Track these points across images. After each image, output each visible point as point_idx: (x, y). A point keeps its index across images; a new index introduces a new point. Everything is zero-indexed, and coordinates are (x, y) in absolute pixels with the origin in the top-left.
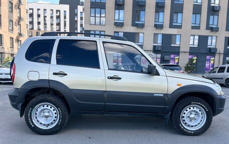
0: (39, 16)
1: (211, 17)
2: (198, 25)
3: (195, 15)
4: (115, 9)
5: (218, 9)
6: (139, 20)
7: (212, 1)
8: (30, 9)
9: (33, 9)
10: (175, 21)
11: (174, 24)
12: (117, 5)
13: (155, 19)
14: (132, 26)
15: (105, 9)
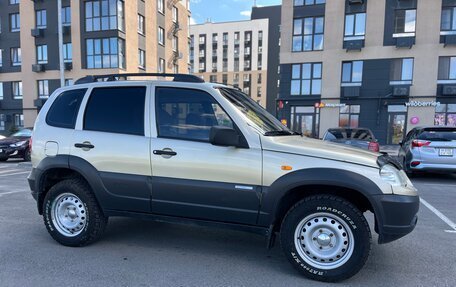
0: (215, 46)
4: (346, 14)
6: (402, 31)
8: (201, 36)
9: (204, 36)
12: (351, 4)
14: (385, 44)
15: (323, 16)
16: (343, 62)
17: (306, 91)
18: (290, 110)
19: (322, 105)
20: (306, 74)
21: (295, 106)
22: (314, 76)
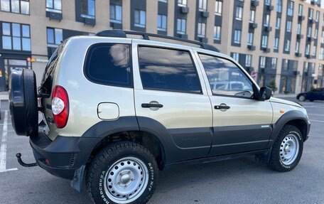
1: (179, 20)
2: (165, 30)
3: (160, 16)
5: (186, 11)
6: (86, 13)
7: (180, 1)
10: (137, 21)
11: (136, 25)
13: (111, 14)
14: (77, 21)
16: (48, 28)
17: (17, 47)
18: (3, 62)
19: (33, 60)
20: (16, 33)
21: (8, 59)
22: (24, 35)
